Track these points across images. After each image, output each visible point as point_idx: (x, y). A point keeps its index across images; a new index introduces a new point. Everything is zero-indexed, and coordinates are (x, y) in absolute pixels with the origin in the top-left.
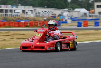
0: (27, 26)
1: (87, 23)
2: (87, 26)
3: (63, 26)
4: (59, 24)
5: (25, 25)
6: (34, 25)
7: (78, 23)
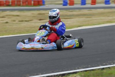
0: (8, 5)
1: (73, 2)
2: (73, 5)
3: (47, 6)
4: (43, 3)
5: (7, 4)
6: (16, 4)
7: (64, 1)
